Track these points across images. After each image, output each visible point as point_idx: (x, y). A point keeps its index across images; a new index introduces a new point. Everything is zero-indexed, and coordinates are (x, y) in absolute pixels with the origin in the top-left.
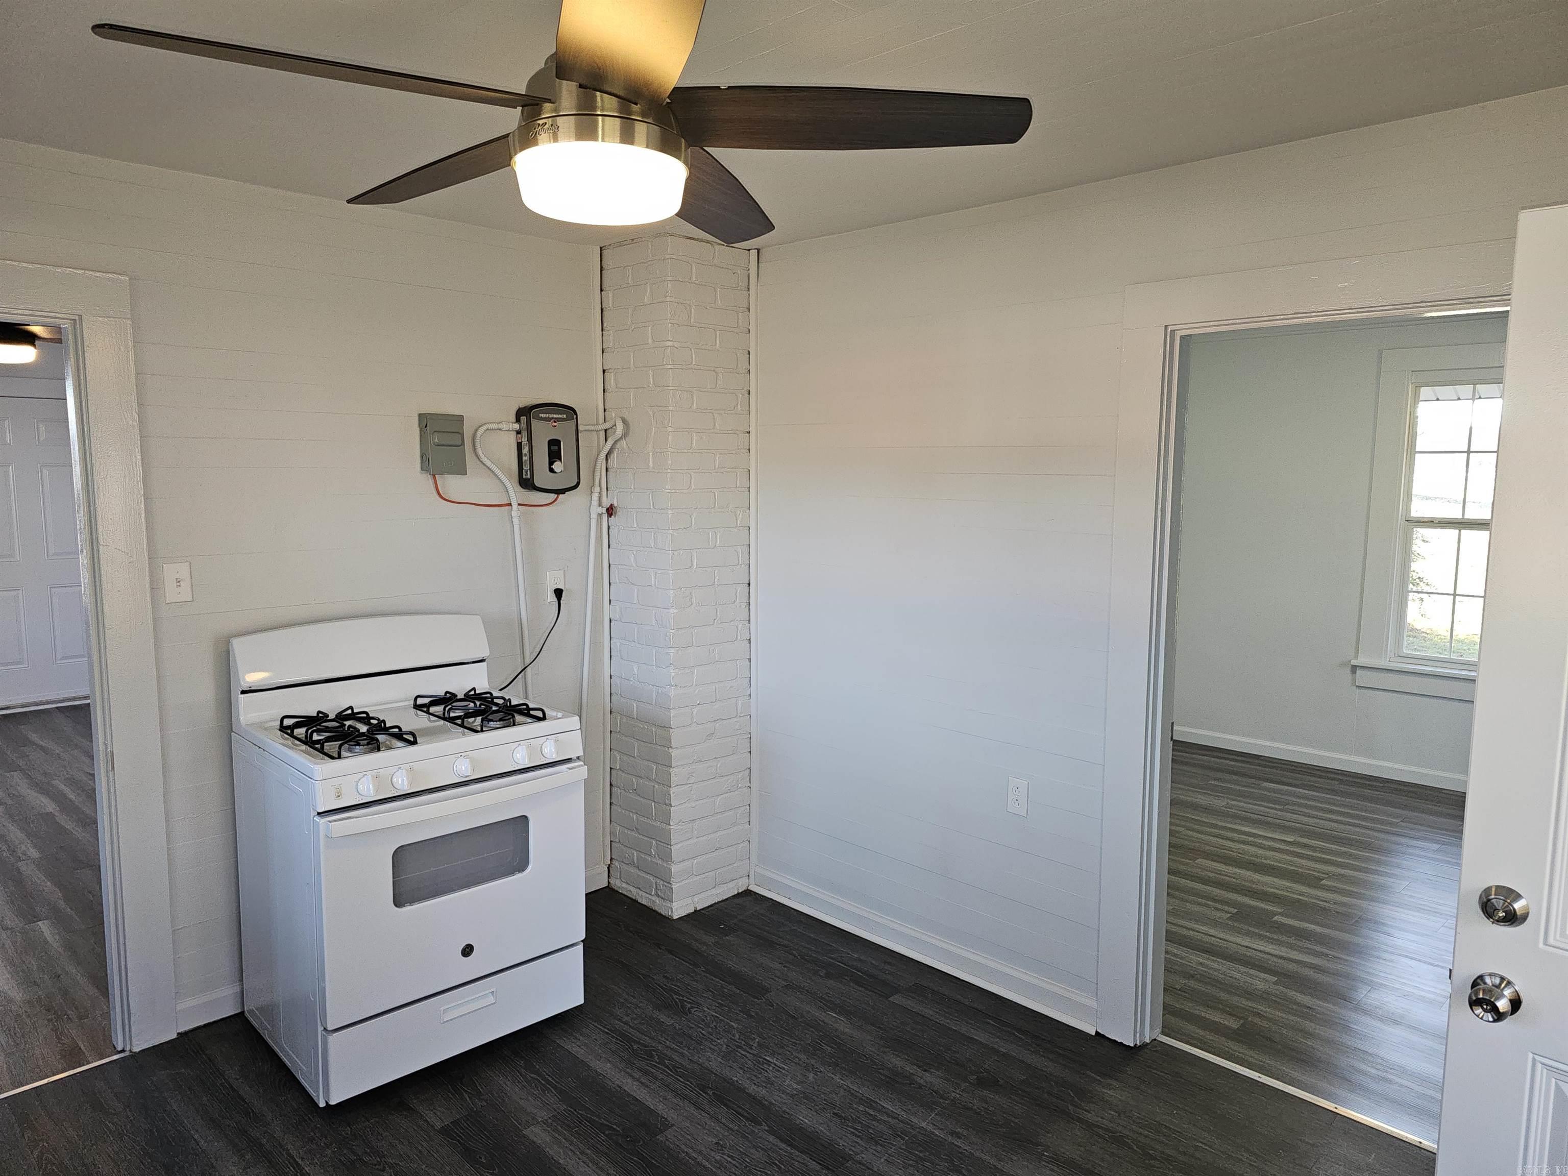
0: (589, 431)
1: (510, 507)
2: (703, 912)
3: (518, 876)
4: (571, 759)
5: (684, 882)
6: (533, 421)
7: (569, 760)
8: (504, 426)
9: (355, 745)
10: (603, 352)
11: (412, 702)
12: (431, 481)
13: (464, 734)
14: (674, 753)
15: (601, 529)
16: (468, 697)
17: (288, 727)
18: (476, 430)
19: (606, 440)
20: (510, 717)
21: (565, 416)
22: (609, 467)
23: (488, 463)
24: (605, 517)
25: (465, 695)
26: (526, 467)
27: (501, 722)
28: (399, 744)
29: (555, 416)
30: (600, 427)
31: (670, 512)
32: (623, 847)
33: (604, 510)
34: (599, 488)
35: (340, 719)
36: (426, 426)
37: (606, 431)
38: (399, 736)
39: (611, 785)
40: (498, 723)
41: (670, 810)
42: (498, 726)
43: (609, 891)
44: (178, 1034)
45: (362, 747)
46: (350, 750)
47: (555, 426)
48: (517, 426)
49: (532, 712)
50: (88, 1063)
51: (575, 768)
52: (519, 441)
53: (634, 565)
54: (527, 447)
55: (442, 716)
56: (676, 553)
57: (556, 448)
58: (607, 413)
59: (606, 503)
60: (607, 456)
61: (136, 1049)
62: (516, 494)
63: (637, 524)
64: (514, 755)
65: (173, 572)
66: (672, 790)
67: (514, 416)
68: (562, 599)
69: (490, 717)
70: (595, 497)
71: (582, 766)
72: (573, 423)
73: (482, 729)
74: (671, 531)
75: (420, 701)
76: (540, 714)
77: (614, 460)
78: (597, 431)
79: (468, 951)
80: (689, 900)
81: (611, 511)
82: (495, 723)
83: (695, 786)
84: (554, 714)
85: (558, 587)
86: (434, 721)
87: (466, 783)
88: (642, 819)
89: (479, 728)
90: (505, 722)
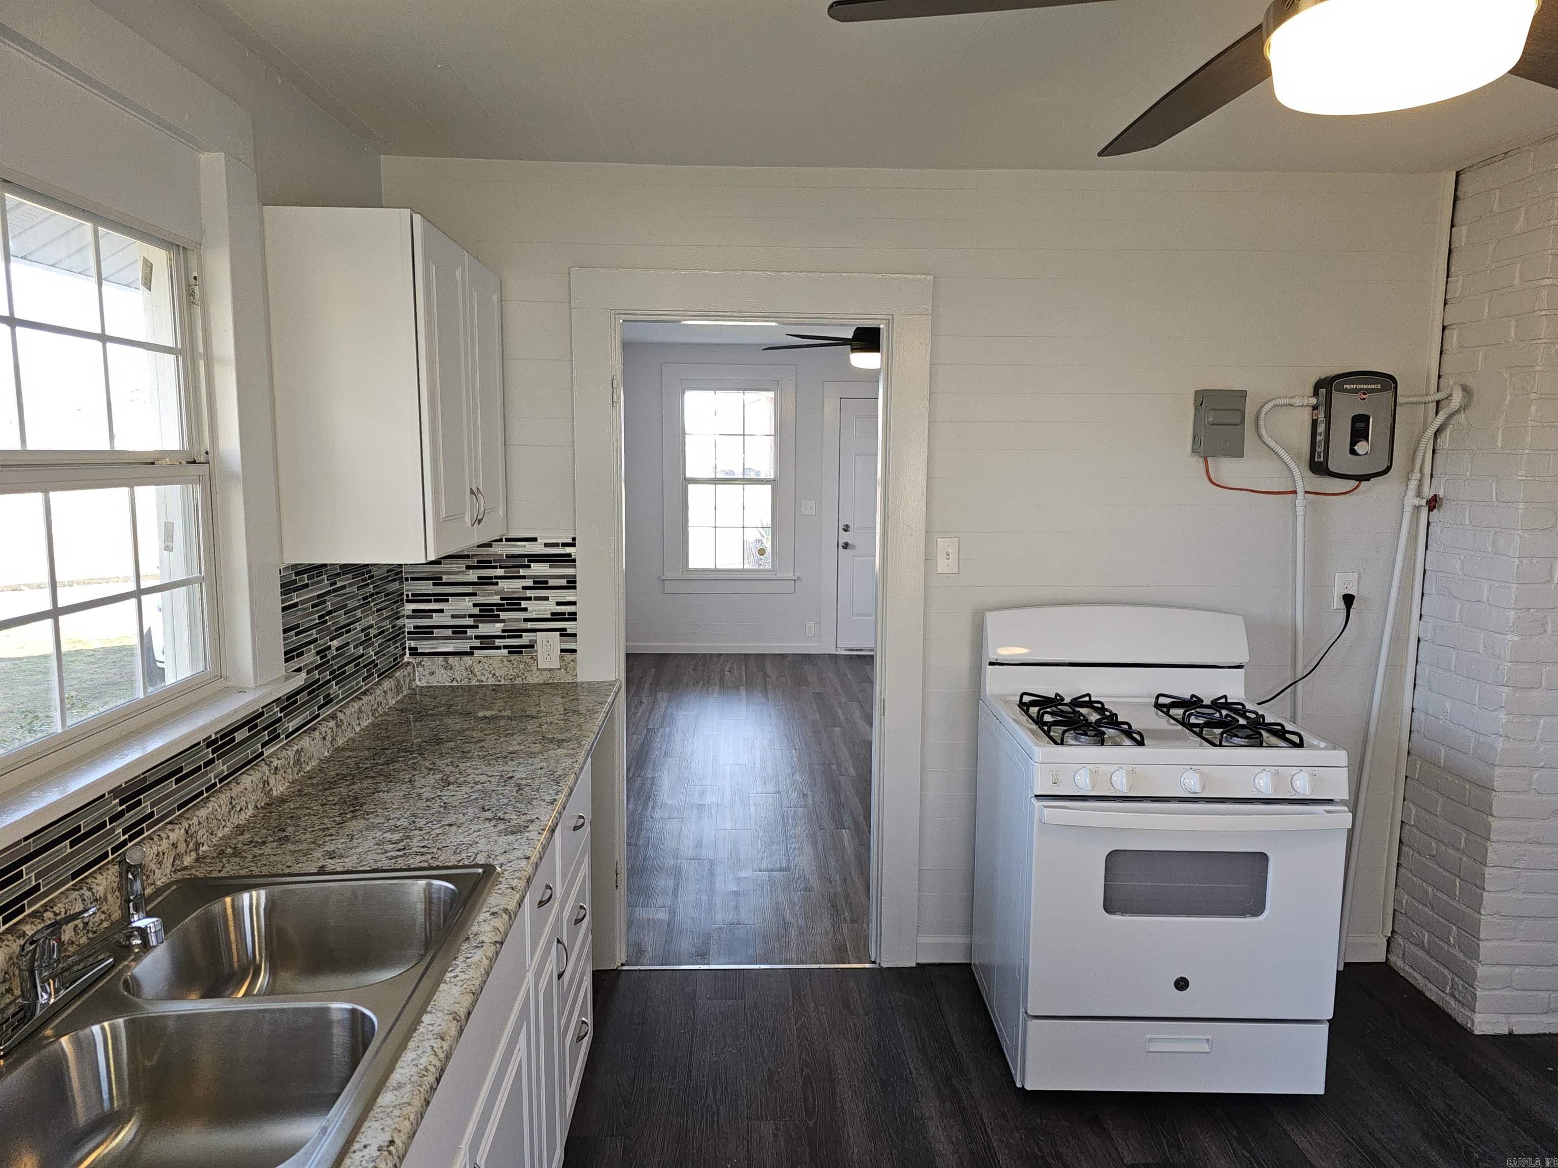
0: (1412, 403)
1: (1295, 495)
2: (1523, 1039)
3: (1249, 920)
4: (1332, 800)
5: (1493, 992)
6: (1334, 394)
7: (1330, 801)
8: (1297, 401)
9: (1081, 734)
10: (1445, 304)
11: (1153, 700)
12: (1202, 466)
13: (1201, 745)
14: (1495, 823)
15: (1417, 526)
16: (1216, 705)
17: (1025, 704)
18: (1262, 407)
19: (1437, 414)
20: (1258, 736)
21: (1379, 386)
22: (1438, 447)
23: (1272, 444)
24: (1425, 511)
25: (1212, 702)
26: (1320, 449)
27: (1247, 740)
28: (1128, 742)
29: (1365, 387)
30: (1429, 398)
31: (1521, 506)
32: (1410, 922)
33: (1424, 502)
34: (1419, 474)
35: (1073, 705)
36: (1201, 404)
37: (1438, 402)
38: (1129, 733)
39: (1401, 841)
40: (1243, 740)
41: (1482, 895)
42: (1243, 744)
43: (1384, 970)
44: (917, 964)
45: (1087, 737)
46: (1076, 739)
47: (1364, 399)
48: (1314, 401)
49: (1287, 735)
50: (849, 963)
51: (1337, 812)
52: (1315, 418)
53: (1460, 573)
54: (1324, 425)
55: (1181, 720)
56: (1525, 561)
57: (1363, 425)
58: (1442, 380)
59: (1428, 493)
60: (1436, 434)
61: (884, 965)
62: (1303, 479)
63: (1470, 520)
64: (1256, 780)
65: (944, 545)
66: (1488, 871)
67: (1312, 390)
68: (1353, 607)
69: (1234, 731)
70: (1413, 484)
71: (1345, 812)
72: (1390, 394)
73: (1221, 743)
74: (1520, 532)
75: (1162, 700)
76: (1296, 739)
77: (1445, 440)
78: (1425, 403)
79: (1182, 984)
80: (1502, 1018)
81: (1433, 503)
82: (1239, 739)
83: (1525, 873)
84: (1316, 742)
85: (1349, 593)
86: (1173, 725)
87: (1196, 800)
88: (1440, 895)
89: (1218, 743)
90: (1251, 740)
